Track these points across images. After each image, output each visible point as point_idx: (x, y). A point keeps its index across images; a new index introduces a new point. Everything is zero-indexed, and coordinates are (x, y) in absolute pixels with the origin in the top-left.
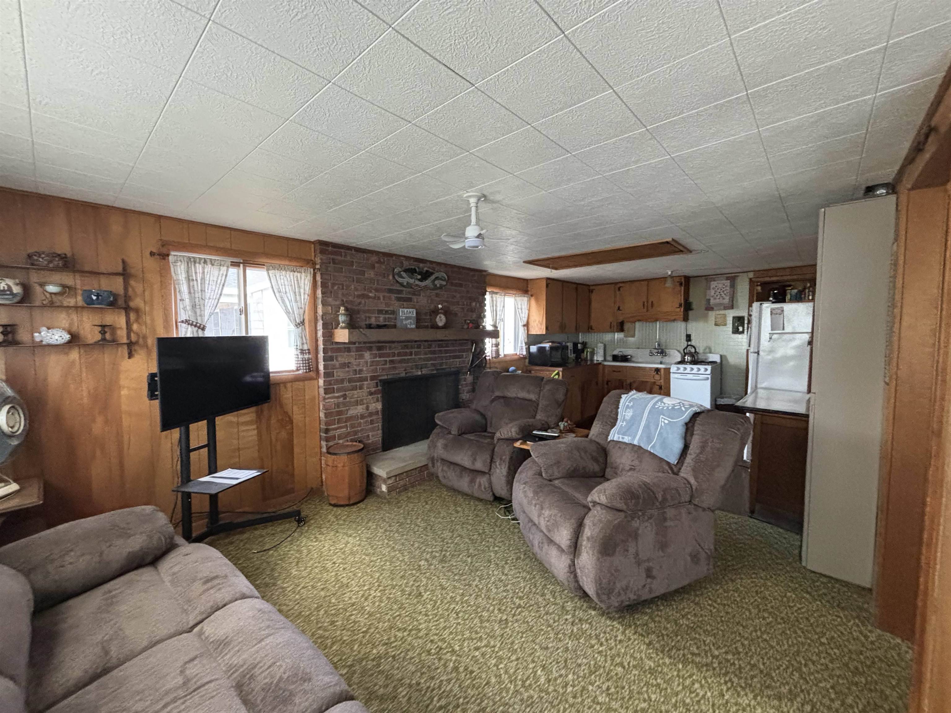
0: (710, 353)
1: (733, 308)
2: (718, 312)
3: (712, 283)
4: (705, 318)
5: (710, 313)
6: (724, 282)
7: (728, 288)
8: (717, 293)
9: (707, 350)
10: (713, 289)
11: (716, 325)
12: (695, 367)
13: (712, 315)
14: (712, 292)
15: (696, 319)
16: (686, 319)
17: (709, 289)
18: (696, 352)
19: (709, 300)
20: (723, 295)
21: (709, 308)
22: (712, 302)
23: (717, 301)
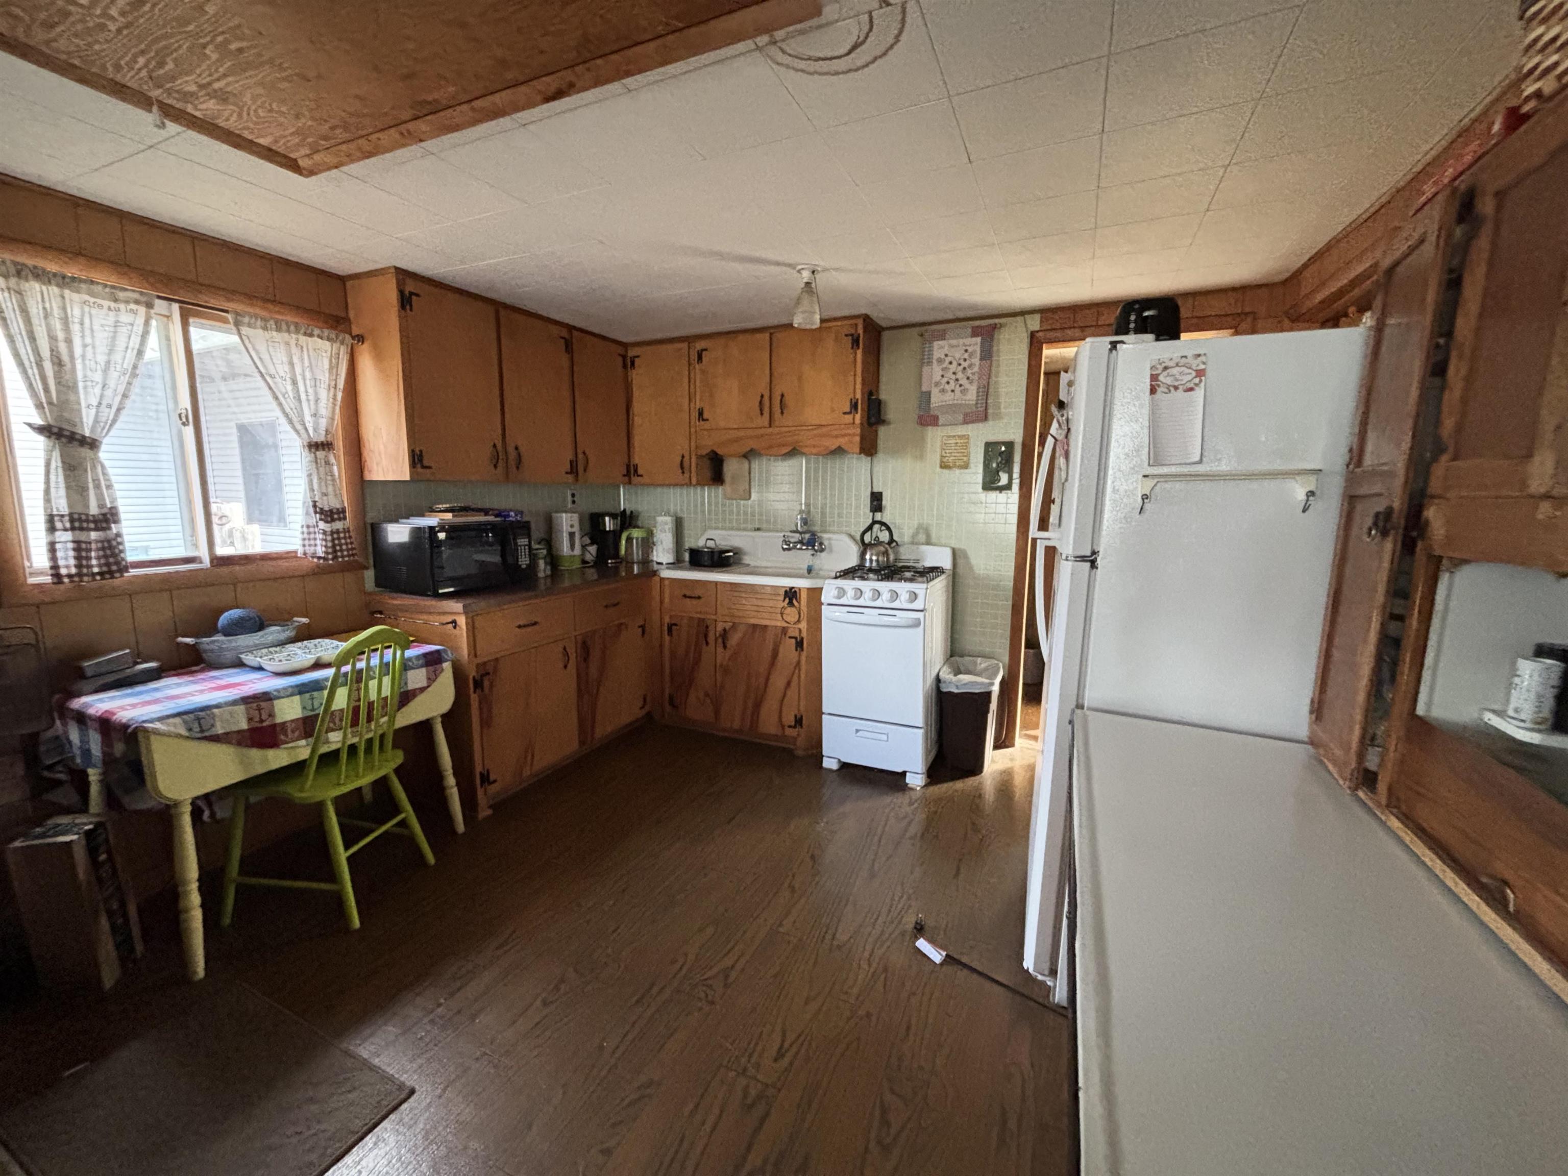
0: (928, 543)
1: (985, 418)
2: (950, 431)
3: (936, 344)
4: (918, 448)
5: (930, 431)
6: (969, 341)
7: (976, 361)
8: (949, 374)
9: (922, 537)
10: (940, 361)
11: (944, 466)
12: (885, 587)
13: (935, 437)
14: (937, 370)
15: (897, 451)
16: (869, 448)
17: (930, 363)
18: (892, 540)
19: (928, 394)
20: (964, 381)
21: (928, 419)
22: (936, 399)
23: (948, 398)
